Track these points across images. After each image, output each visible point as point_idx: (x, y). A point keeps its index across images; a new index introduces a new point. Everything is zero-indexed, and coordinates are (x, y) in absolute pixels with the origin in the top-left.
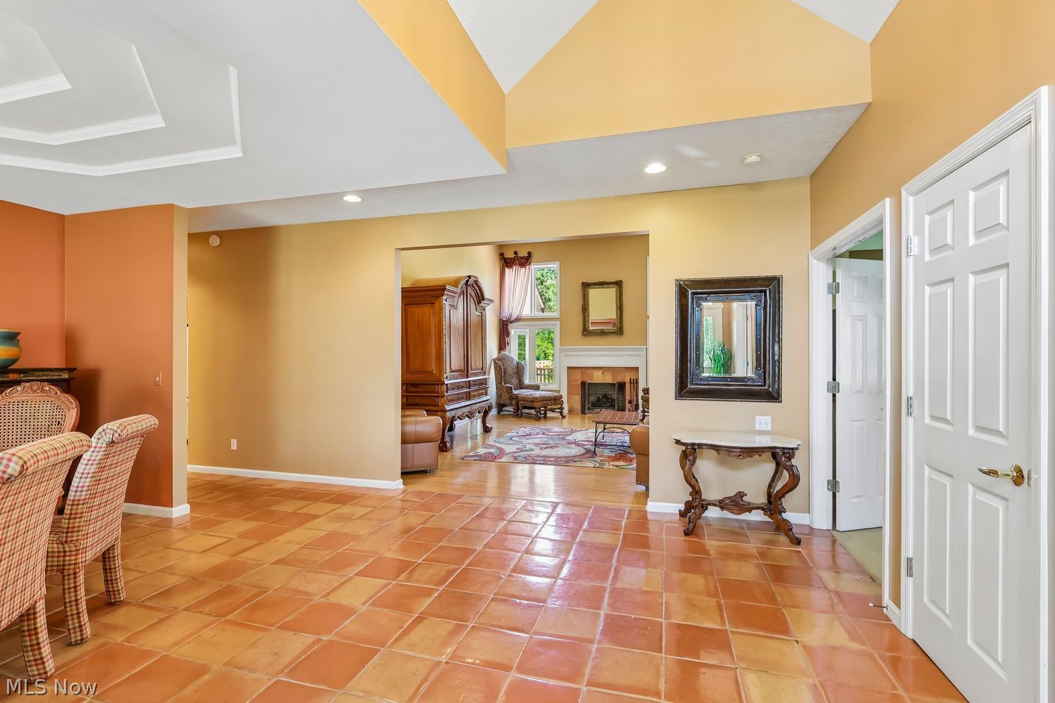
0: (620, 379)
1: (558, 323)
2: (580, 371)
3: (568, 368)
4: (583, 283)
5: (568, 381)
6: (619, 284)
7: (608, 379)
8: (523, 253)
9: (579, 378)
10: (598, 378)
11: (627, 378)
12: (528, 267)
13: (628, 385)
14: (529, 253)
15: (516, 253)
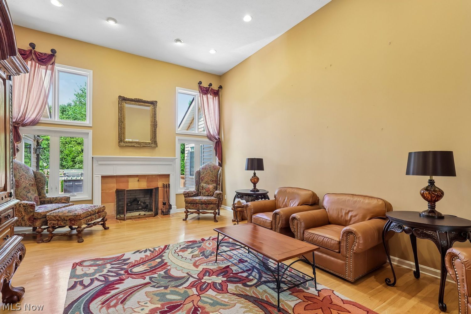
0: (152, 186)
1: (90, 132)
2: (114, 180)
3: (103, 177)
4: (120, 97)
5: (102, 190)
6: (154, 103)
7: (143, 185)
8: (43, 48)
9: (113, 186)
10: (133, 185)
11: (160, 184)
12: (50, 66)
13: (160, 190)
14: (53, 51)
15: (32, 45)
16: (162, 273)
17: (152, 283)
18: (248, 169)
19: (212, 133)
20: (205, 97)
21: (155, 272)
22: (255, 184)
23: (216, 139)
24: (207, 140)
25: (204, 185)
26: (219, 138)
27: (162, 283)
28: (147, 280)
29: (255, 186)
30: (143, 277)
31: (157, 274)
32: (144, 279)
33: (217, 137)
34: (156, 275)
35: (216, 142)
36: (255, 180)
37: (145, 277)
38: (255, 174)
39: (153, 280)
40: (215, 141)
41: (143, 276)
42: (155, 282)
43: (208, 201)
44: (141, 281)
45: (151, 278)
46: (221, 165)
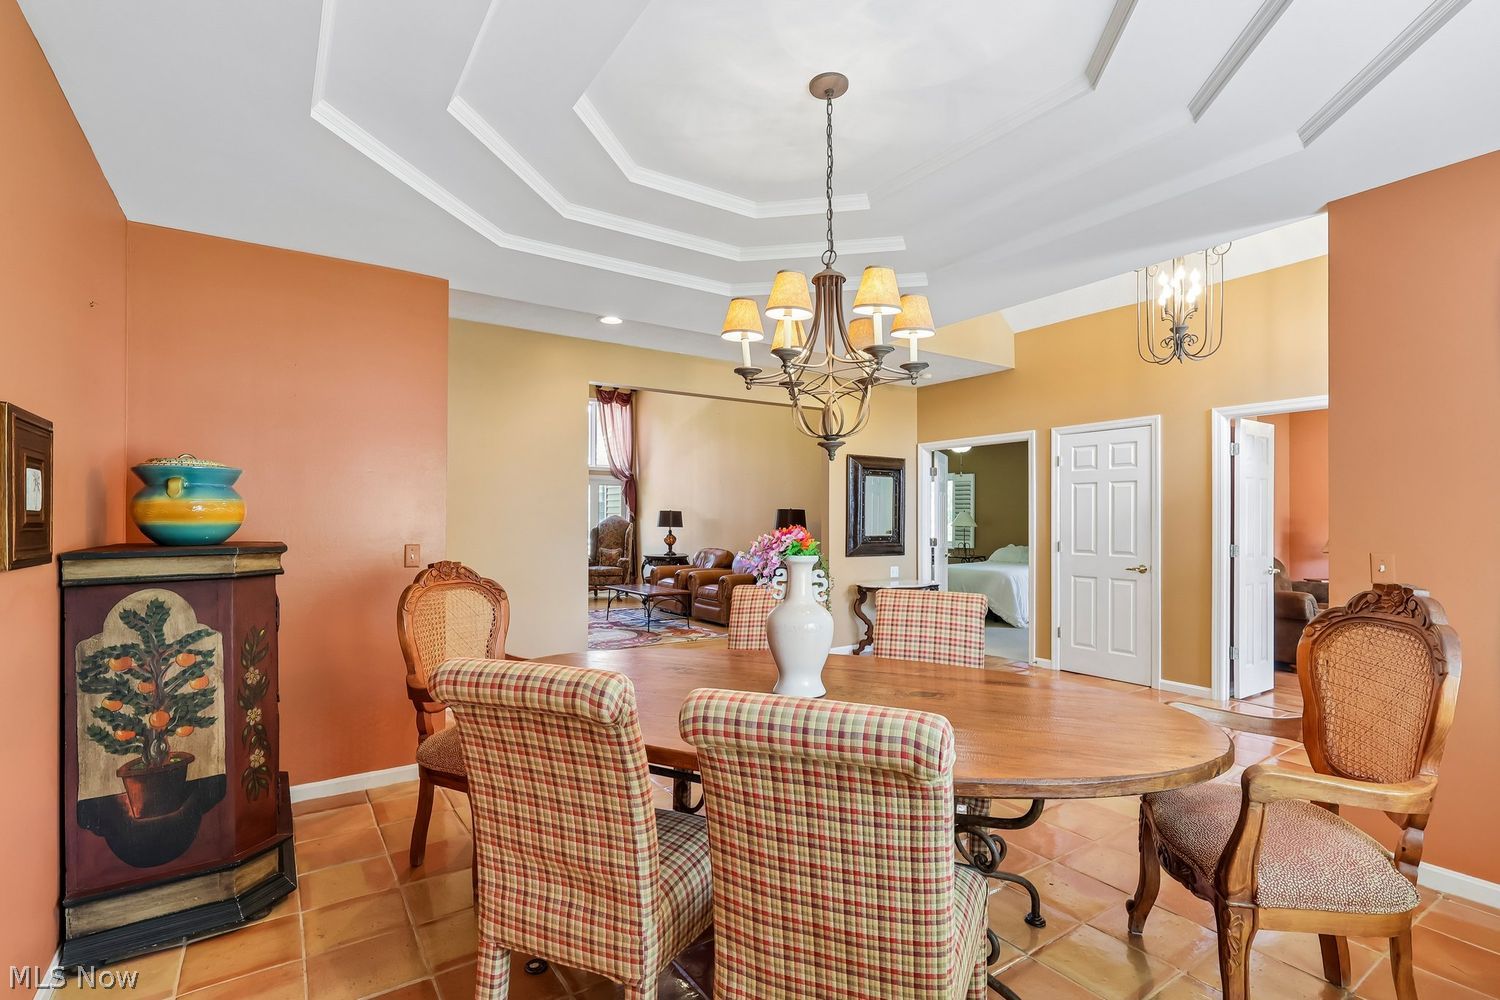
18: (660, 526)
19: (619, 467)
20: (607, 407)
22: (670, 546)
23: (626, 477)
24: (612, 478)
25: (605, 550)
26: (632, 475)
29: (670, 548)
33: (627, 473)
35: (627, 482)
36: (671, 541)
38: (670, 532)
40: (625, 479)
43: (608, 571)
46: (635, 519)
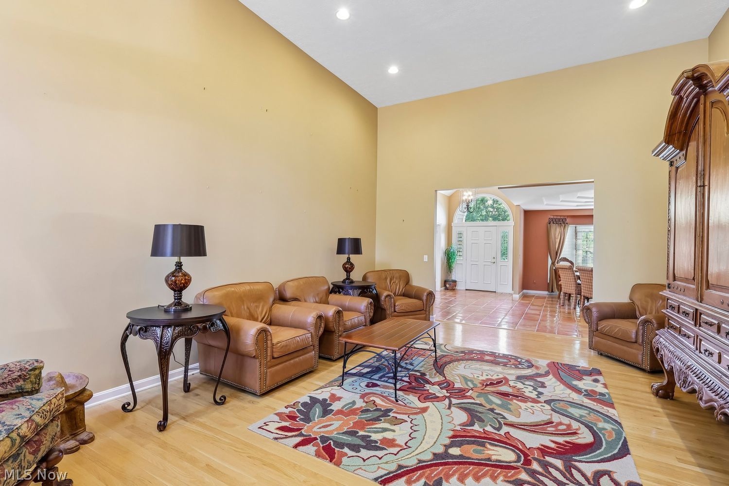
16: (476, 427)
17: (503, 423)
21: (485, 433)
27: (491, 416)
28: (505, 429)
30: (508, 436)
31: (484, 429)
32: (508, 433)
34: (489, 428)
37: (505, 434)
39: (498, 426)
41: (506, 437)
42: (498, 421)
44: (515, 433)
45: (499, 429)
